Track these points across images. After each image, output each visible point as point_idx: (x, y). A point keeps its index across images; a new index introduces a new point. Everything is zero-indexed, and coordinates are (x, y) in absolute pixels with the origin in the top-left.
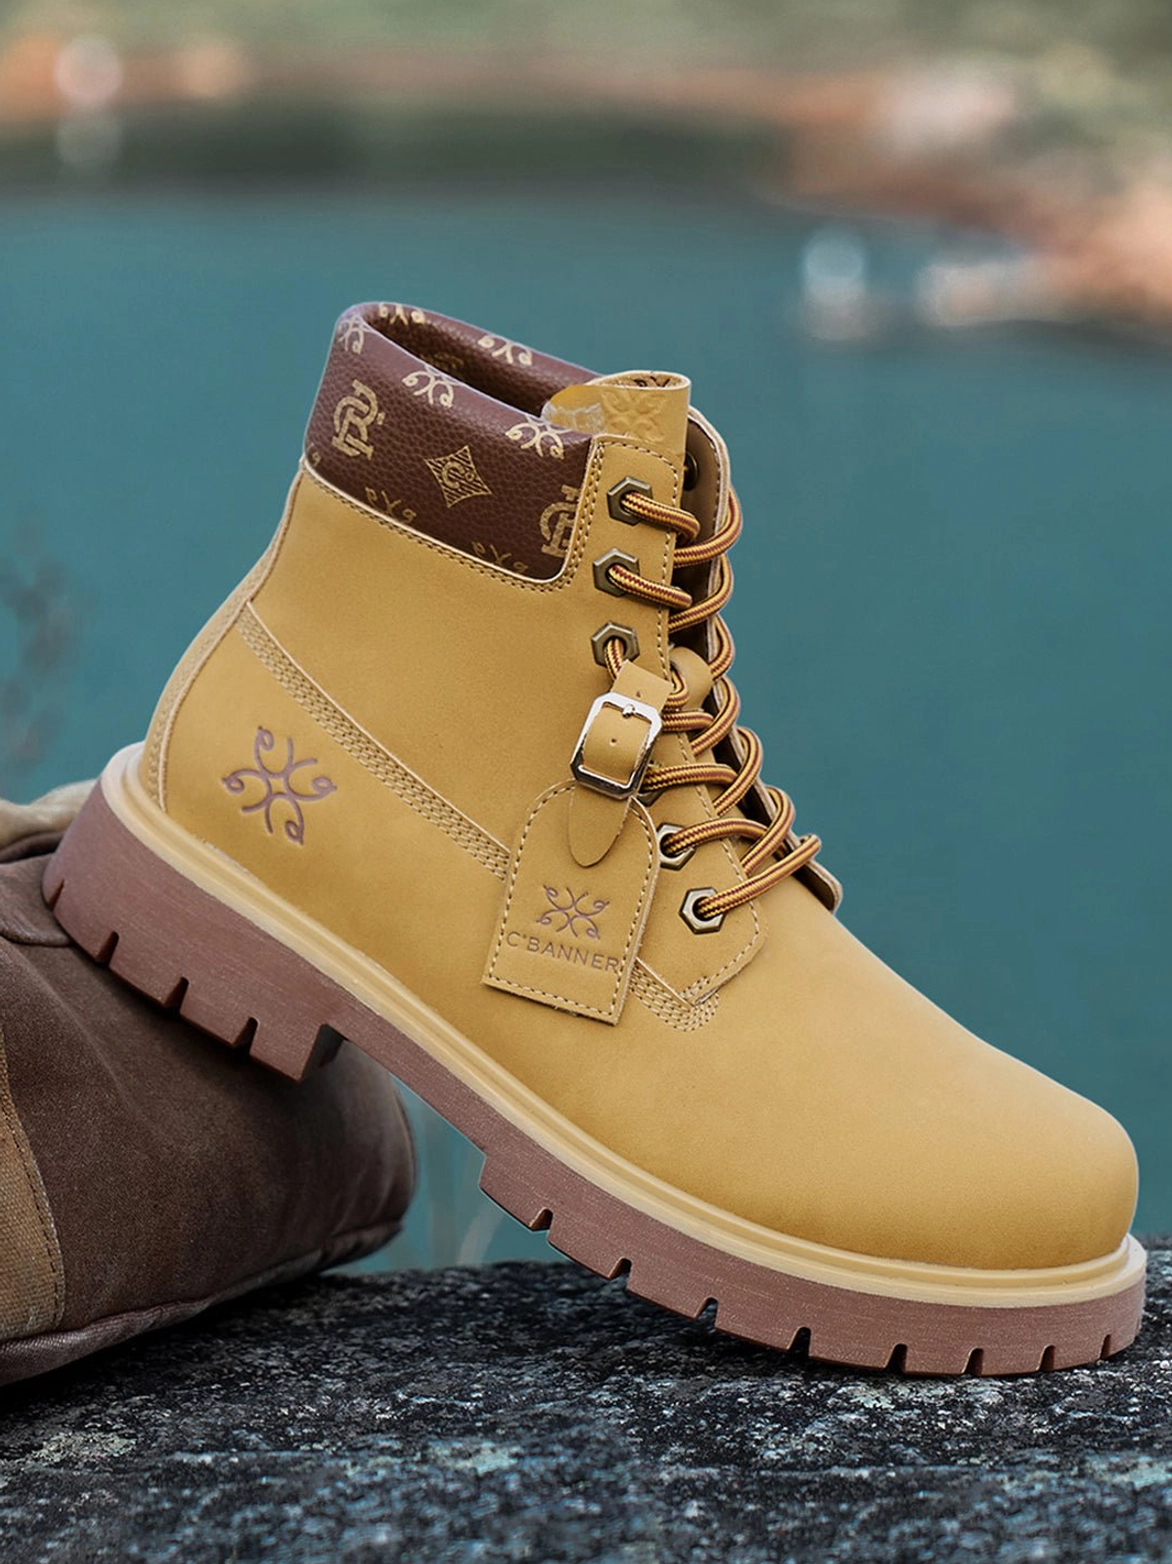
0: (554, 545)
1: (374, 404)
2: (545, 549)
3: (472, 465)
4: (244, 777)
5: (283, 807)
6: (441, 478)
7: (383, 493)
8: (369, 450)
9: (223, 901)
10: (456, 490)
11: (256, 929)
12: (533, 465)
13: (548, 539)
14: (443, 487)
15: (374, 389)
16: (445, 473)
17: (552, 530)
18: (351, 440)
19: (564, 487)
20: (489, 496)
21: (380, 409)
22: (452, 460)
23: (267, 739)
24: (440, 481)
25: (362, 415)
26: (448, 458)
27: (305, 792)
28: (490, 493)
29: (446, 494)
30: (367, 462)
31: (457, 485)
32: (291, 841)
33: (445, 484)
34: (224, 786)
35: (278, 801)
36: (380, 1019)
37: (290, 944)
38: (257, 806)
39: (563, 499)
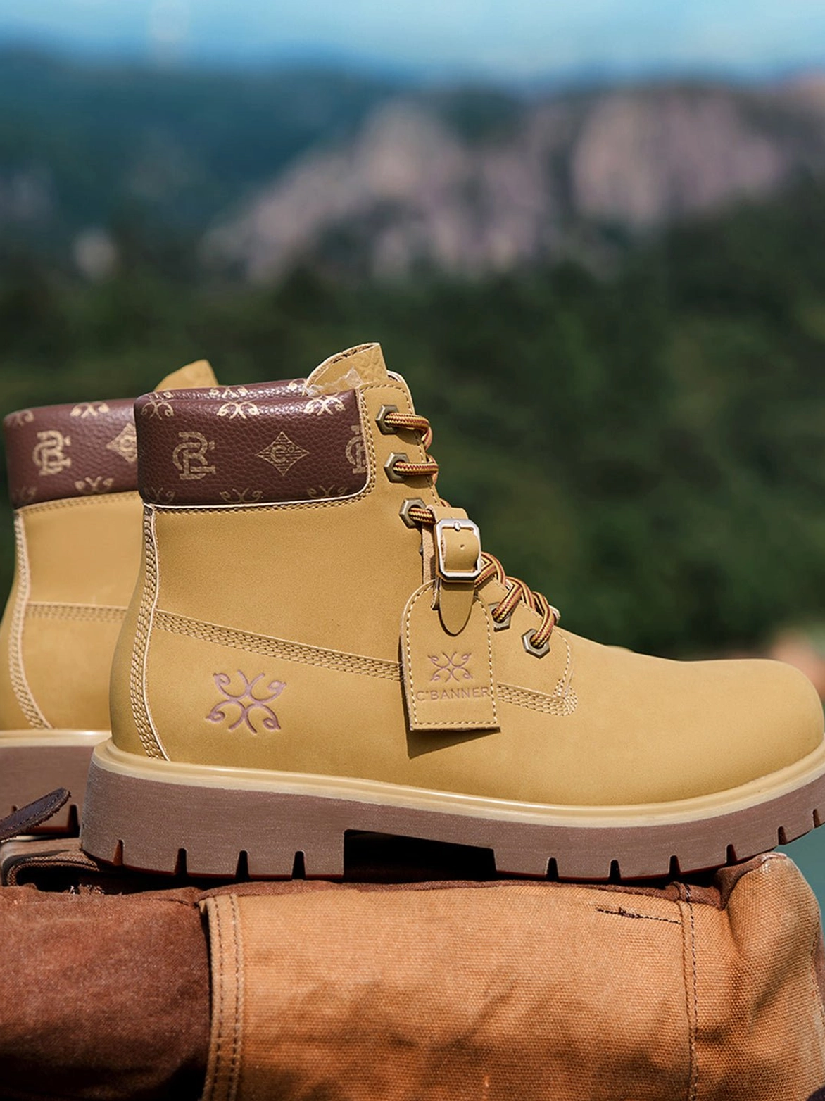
0: (359, 466)
1: (202, 439)
2: (354, 471)
3: (290, 442)
4: (222, 708)
5: (257, 711)
6: (272, 460)
7: (234, 490)
8: (213, 469)
9: (247, 790)
10: (285, 462)
11: (277, 795)
12: (329, 423)
13: (355, 464)
14: (275, 465)
15: (197, 430)
16: (273, 456)
17: (355, 458)
18: (195, 469)
19: (353, 427)
20: (308, 456)
21: (209, 440)
22: (275, 445)
23: (224, 678)
24: (272, 462)
25: (197, 451)
26: (271, 446)
27: (266, 696)
28: (308, 453)
29: (278, 469)
30: (214, 477)
31: (284, 459)
32: (272, 731)
33: (276, 463)
34: (210, 721)
35: (251, 711)
36: (383, 807)
37: (302, 793)
38: (239, 721)
39: (354, 435)
